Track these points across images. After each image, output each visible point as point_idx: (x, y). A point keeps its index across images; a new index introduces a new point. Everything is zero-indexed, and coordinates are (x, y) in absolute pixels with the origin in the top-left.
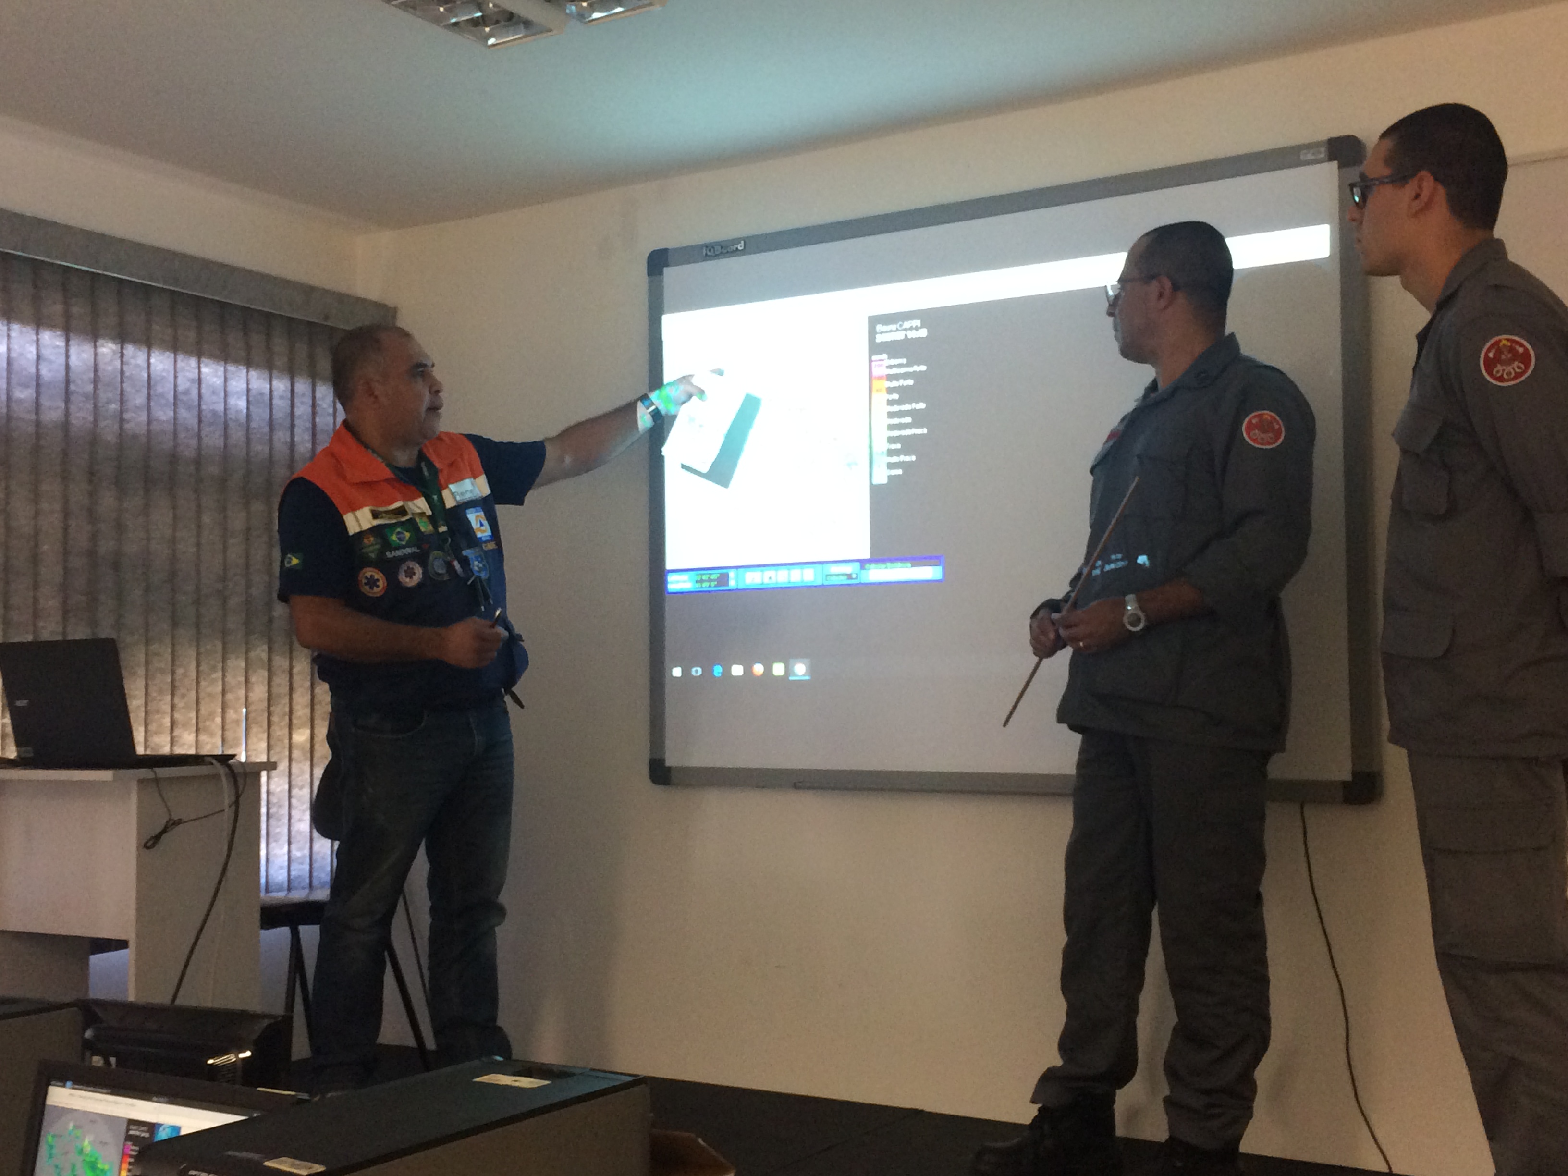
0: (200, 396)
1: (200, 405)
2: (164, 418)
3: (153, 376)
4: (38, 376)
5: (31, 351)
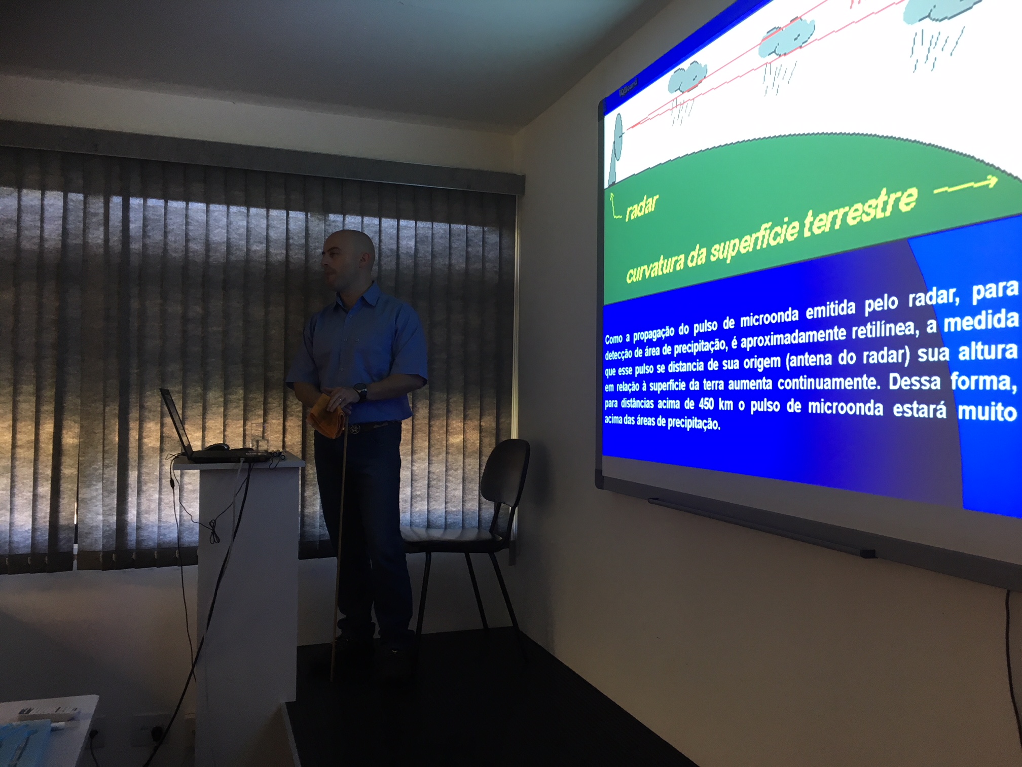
4: (268, 236)
5: (264, 222)
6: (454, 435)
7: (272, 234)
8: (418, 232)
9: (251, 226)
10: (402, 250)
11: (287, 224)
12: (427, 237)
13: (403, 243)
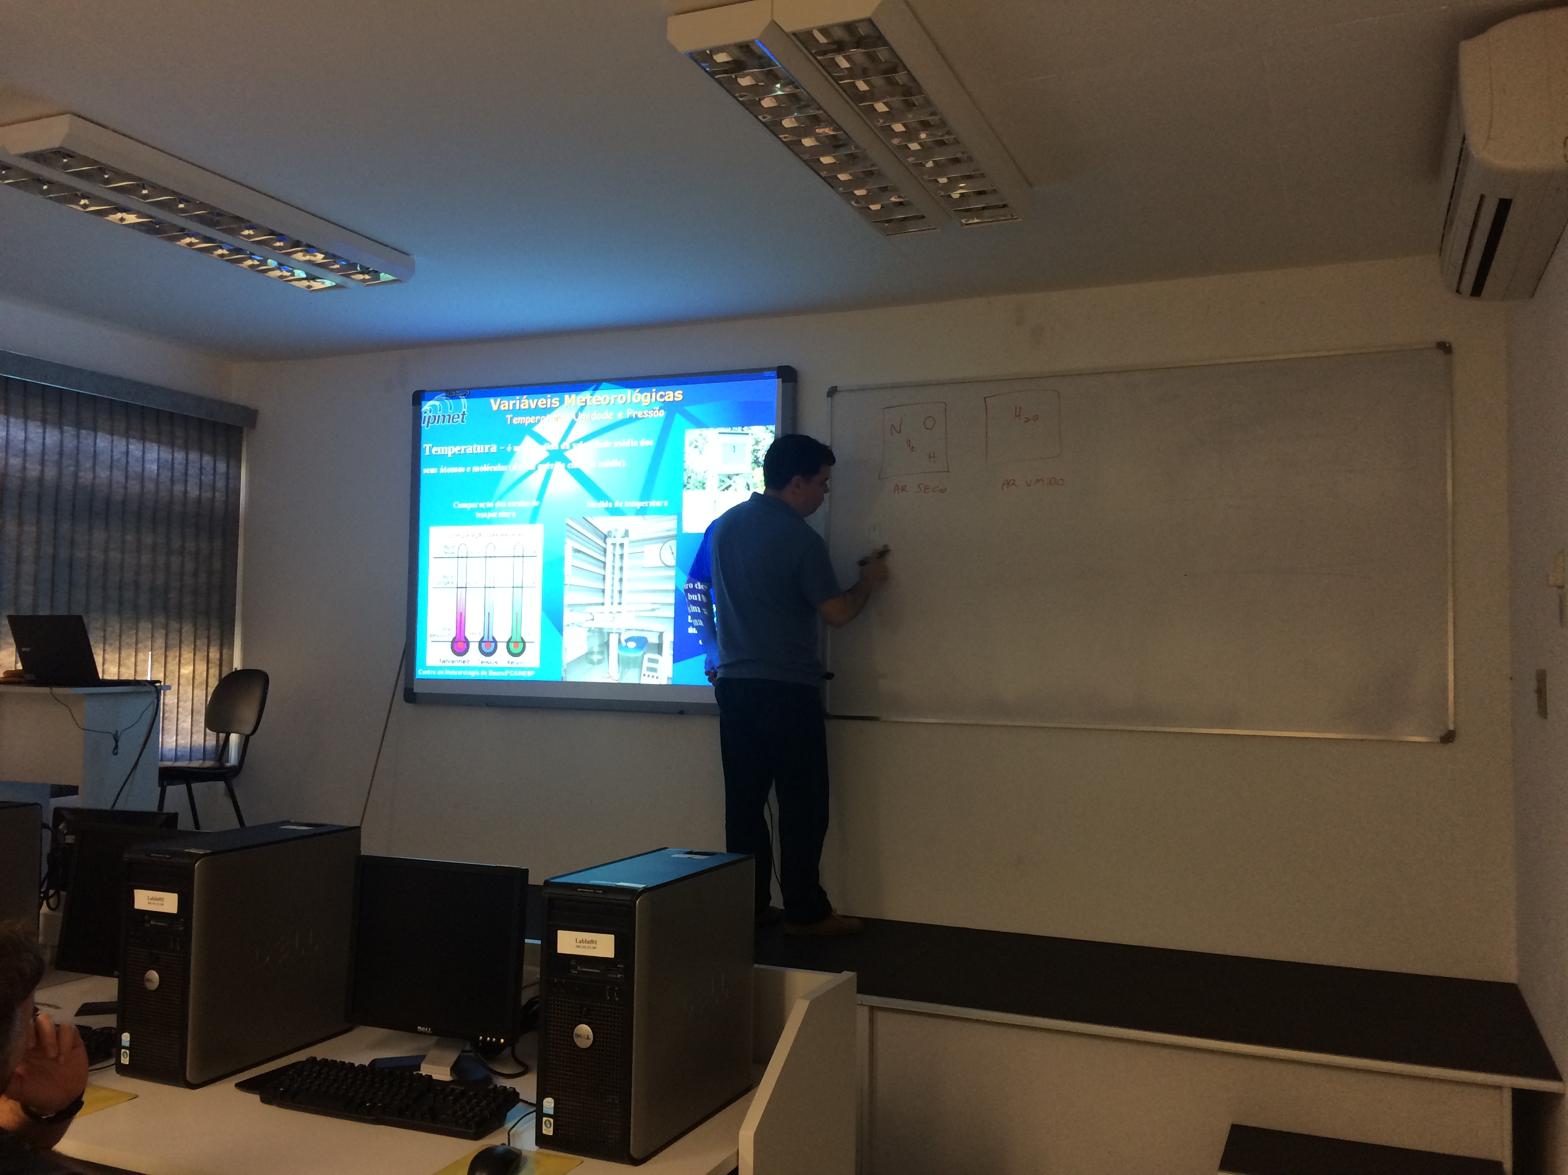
0: (127, 462)
1: (127, 468)
2: (103, 476)
3: (98, 450)
4: (25, 450)
5: (21, 435)
6: (185, 666)
7: (29, 448)
8: (160, 456)
9: (11, 438)
10: (147, 473)
11: (44, 439)
12: (167, 462)
13: (147, 466)
